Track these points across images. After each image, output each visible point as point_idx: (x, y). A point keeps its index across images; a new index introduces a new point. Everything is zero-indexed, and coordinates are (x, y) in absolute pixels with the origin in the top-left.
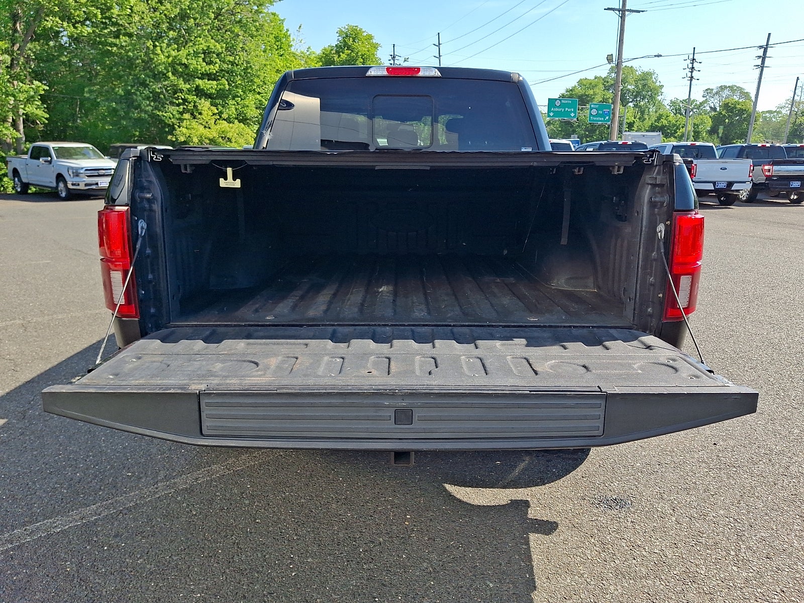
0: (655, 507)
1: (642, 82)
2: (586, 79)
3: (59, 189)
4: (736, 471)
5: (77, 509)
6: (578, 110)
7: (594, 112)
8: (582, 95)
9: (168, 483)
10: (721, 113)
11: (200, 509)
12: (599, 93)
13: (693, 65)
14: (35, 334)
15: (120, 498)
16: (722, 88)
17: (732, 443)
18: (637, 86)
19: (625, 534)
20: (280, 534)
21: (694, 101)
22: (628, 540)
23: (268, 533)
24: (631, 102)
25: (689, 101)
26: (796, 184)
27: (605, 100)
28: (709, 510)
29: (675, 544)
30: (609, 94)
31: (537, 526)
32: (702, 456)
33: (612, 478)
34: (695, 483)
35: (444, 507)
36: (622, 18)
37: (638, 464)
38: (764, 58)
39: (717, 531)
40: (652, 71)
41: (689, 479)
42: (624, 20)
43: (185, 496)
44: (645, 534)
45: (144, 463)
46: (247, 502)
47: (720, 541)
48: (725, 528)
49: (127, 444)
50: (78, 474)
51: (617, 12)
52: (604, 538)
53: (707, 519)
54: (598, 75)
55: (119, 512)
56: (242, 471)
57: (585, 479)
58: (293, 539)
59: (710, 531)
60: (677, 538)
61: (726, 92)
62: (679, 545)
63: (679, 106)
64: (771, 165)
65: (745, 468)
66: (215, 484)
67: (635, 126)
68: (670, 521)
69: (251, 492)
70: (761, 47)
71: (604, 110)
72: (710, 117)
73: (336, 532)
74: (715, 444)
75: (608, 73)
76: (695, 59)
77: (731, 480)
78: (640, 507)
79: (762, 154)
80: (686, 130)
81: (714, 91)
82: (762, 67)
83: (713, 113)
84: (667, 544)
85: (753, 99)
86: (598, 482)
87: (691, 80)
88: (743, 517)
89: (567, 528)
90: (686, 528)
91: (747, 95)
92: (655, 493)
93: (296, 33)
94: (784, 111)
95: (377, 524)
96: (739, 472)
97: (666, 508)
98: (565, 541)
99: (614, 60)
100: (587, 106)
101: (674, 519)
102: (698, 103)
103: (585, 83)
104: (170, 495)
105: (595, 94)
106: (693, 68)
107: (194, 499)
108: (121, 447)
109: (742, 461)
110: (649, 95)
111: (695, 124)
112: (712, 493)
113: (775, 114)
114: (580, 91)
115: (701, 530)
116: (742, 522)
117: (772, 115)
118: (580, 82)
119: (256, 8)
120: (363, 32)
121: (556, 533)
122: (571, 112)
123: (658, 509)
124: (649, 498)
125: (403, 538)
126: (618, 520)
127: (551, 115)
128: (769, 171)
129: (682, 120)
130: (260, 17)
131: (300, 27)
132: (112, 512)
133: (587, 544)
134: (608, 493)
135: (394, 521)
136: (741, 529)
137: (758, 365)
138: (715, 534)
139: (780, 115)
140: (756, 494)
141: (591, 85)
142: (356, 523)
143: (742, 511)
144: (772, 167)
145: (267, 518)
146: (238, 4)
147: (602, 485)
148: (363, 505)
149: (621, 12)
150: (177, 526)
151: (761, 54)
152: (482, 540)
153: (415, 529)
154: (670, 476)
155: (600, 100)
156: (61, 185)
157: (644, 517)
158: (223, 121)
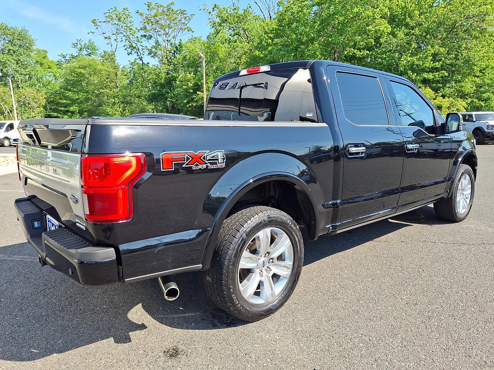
31: (124, 337)
35: (120, 311)
158: (440, 97)
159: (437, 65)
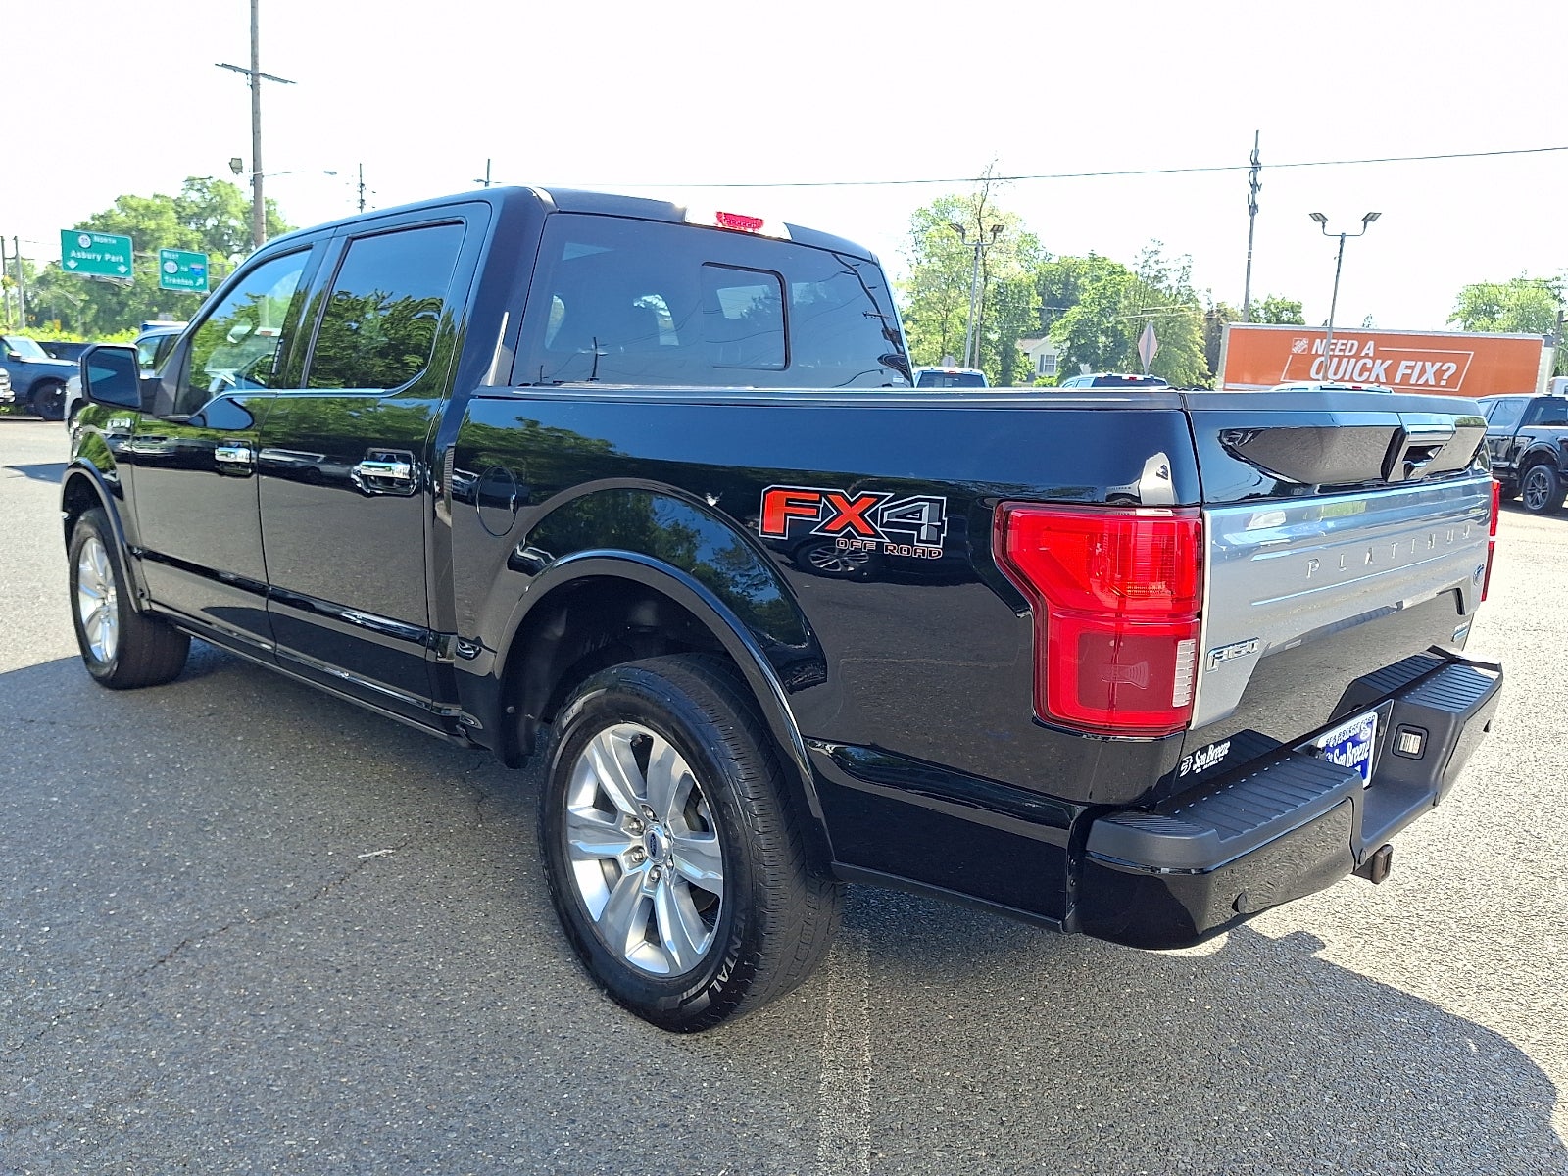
2: (134, 196)
7: (171, 267)
12: (169, 229)
27: (185, 244)
36: (254, 88)
42: (258, 94)
51: (244, 75)
54: (161, 193)
71: (193, 266)
75: (183, 190)
103: (134, 203)
114: (124, 221)
118: (123, 202)
122: (119, 263)
127: (73, 267)
149: (250, 76)
155: (174, 242)
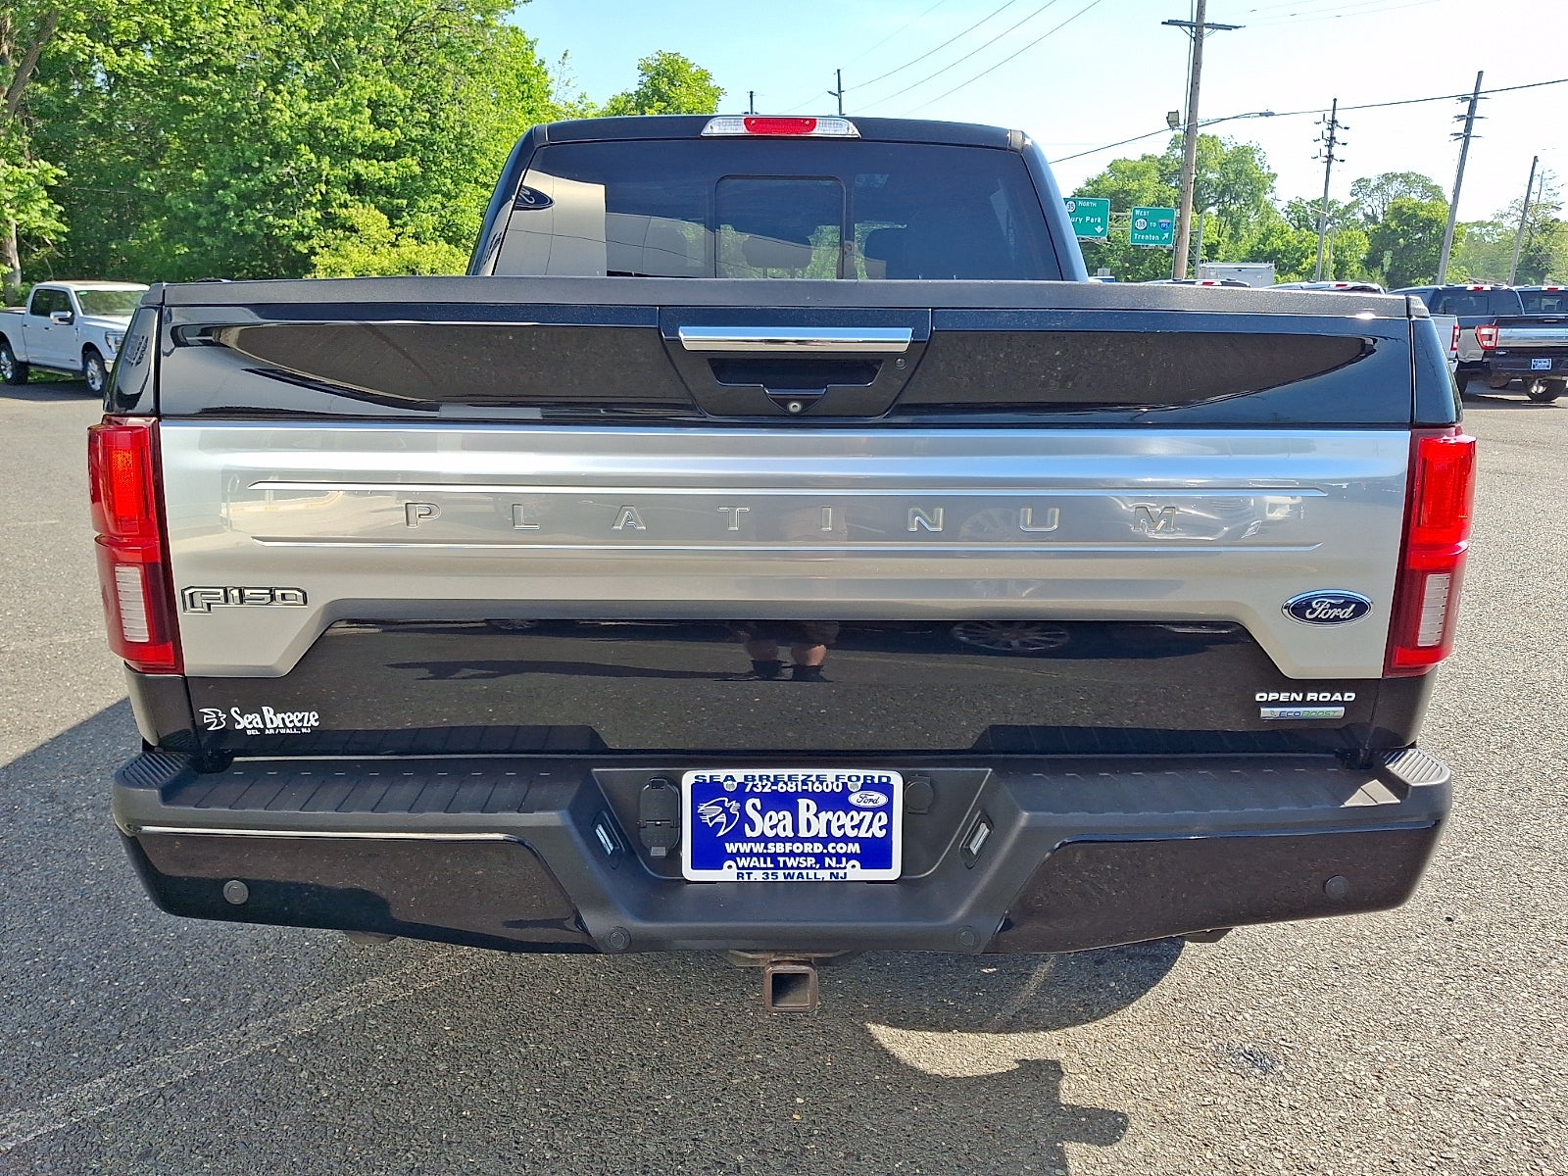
0: (1337, 1070)
1: (1234, 166)
2: (1125, 160)
3: (89, 374)
4: (1503, 984)
5: (62, 1088)
6: (1111, 220)
7: (1141, 224)
8: (1116, 193)
9: (270, 1020)
10: (1387, 226)
11: (339, 1083)
12: (1150, 188)
13: (1332, 134)
14: (10, 677)
15: (162, 1059)
16: (1389, 178)
17: (1484, 916)
18: (1225, 175)
19: (1279, 1137)
20: (514, 1145)
21: (1333, 202)
22: (1286, 1153)
23: (488, 1143)
24: (1213, 204)
25: (1324, 203)
26: (1543, 364)
27: (1161, 201)
28: (1457, 1077)
29: (1393, 1162)
30: (1170, 191)
31: (1083, 1119)
32: (1426, 948)
33: (1237, 1000)
34: (1418, 1012)
35: (877, 1077)
36: (1197, 40)
37: (1292, 969)
38: (1469, 119)
39: (1482, 1130)
40: (1254, 145)
41: (1405, 1003)
42: (1201, 45)
43: (306, 1054)
44: (1322, 1138)
45: (221, 974)
46: (442, 1067)
47: (1493, 1157)
48: (1501, 1125)
49: (186, 929)
50: (73, 1002)
51: (1188, 29)
52: (1233, 1148)
53: (1455, 1100)
54: (1149, 153)
55: (157, 1094)
56: (433, 991)
57: (1179, 1005)
58: (545, 1157)
59: (1466, 1131)
60: (1395, 1147)
61: (1396, 186)
62: (1402, 1164)
63: (1305, 212)
64: (1493, 327)
65: (1521, 976)
66: (374, 1022)
67: (1220, 251)
68: (1375, 1105)
69: (451, 1043)
70: (1464, 98)
71: (1161, 221)
72: (1367, 234)
73: (639, 1141)
74: (1449, 919)
75: (1168, 149)
76: (1336, 121)
77: (1496, 1005)
78: (1306, 1071)
79: (1474, 304)
80: (1318, 259)
81: (1372, 184)
82: (1466, 136)
83: (1372, 227)
84: (1376, 1163)
85: (1449, 199)
86: (1209, 1012)
87: (1329, 163)
88: (1536, 1097)
89: (1150, 1124)
90: (1412, 1122)
91: (1435, 192)
92: (1335, 1037)
93: (558, 67)
94: (1507, 223)
95: (731, 1119)
96: (1509, 984)
97: (1363, 1073)
98: (1148, 1158)
99: (1181, 122)
100: (1128, 213)
101: (1382, 1099)
102: (1342, 207)
103: (1122, 167)
104: (274, 1050)
105: (1142, 189)
106: (1332, 138)
107: (327, 1059)
108: (172, 935)
109: (1512, 958)
110: (1246, 192)
111: (1336, 247)
112: (1458, 1036)
113: (1490, 228)
114: (1112, 184)
115: (1445, 1126)
116: (1534, 1109)
117: (1484, 230)
118: (1114, 167)
119: (478, 17)
120: (690, 66)
121: (1127, 1137)
122: (1096, 224)
123: (1345, 1075)
124: (1323, 1050)
125: (788, 1153)
126: (1261, 1102)
128: (1490, 337)
129: (1311, 238)
130: (488, 35)
131: (565, 55)
132: (141, 1094)
133: (1197, 1163)
134: (1234, 1037)
135: (767, 1111)
136: (1535, 1125)
137: (1516, 739)
138: (1478, 1138)
139: (1499, 230)
140: (1556, 1039)
141: (1135, 172)
142: (684, 1116)
143: (1530, 1081)
144: (1495, 330)
145: (485, 1105)
146: (443, 9)
147: (1220, 1018)
148: (698, 1074)
149: (1194, 29)
150: (285, 1127)
151: (1466, 113)
152: (964, 1157)
153: (816, 1132)
154: (1363, 995)
155: (1152, 200)
156: (93, 366)
157: (1316, 1096)
158: (410, 240)
159: (389, 137)
